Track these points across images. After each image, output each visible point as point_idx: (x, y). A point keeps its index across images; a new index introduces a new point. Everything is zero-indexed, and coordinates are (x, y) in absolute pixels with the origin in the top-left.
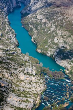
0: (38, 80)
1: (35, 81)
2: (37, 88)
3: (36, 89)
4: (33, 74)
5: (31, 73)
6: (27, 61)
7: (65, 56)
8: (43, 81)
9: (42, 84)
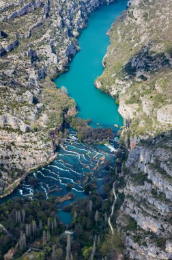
0: (31, 142)
1: (23, 144)
2: (25, 159)
3: (23, 160)
4: (21, 129)
5: (14, 127)
6: (25, 102)
7: (134, 96)
8: (44, 145)
9: (41, 151)
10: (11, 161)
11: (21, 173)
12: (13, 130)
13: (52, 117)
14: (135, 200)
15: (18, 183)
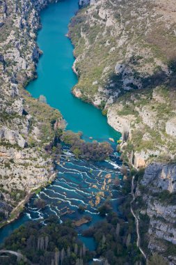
0: (30, 158)
1: (22, 162)
2: (25, 178)
3: (23, 179)
4: (19, 144)
5: (12, 142)
6: (16, 113)
7: (127, 107)
8: (44, 162)
9: (42, 169)
10: (10, 181)
11: (24, 194)
12: (12, 146)
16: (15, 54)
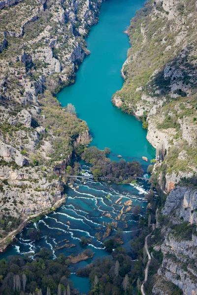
0: (30, 179)
1: (19, 183)
2: (21, 203)
3: (19, 205)
4: (17, 162)
5: (7, 159)
7: (169, 118)
8: (48, 184)
9: (43, 193)
10: (2, 206)
11: (17, 222)
12: (6, 164)
13: (57, 146)
14: (179, 261)
15: (13, 237)
16: (46, 54)
